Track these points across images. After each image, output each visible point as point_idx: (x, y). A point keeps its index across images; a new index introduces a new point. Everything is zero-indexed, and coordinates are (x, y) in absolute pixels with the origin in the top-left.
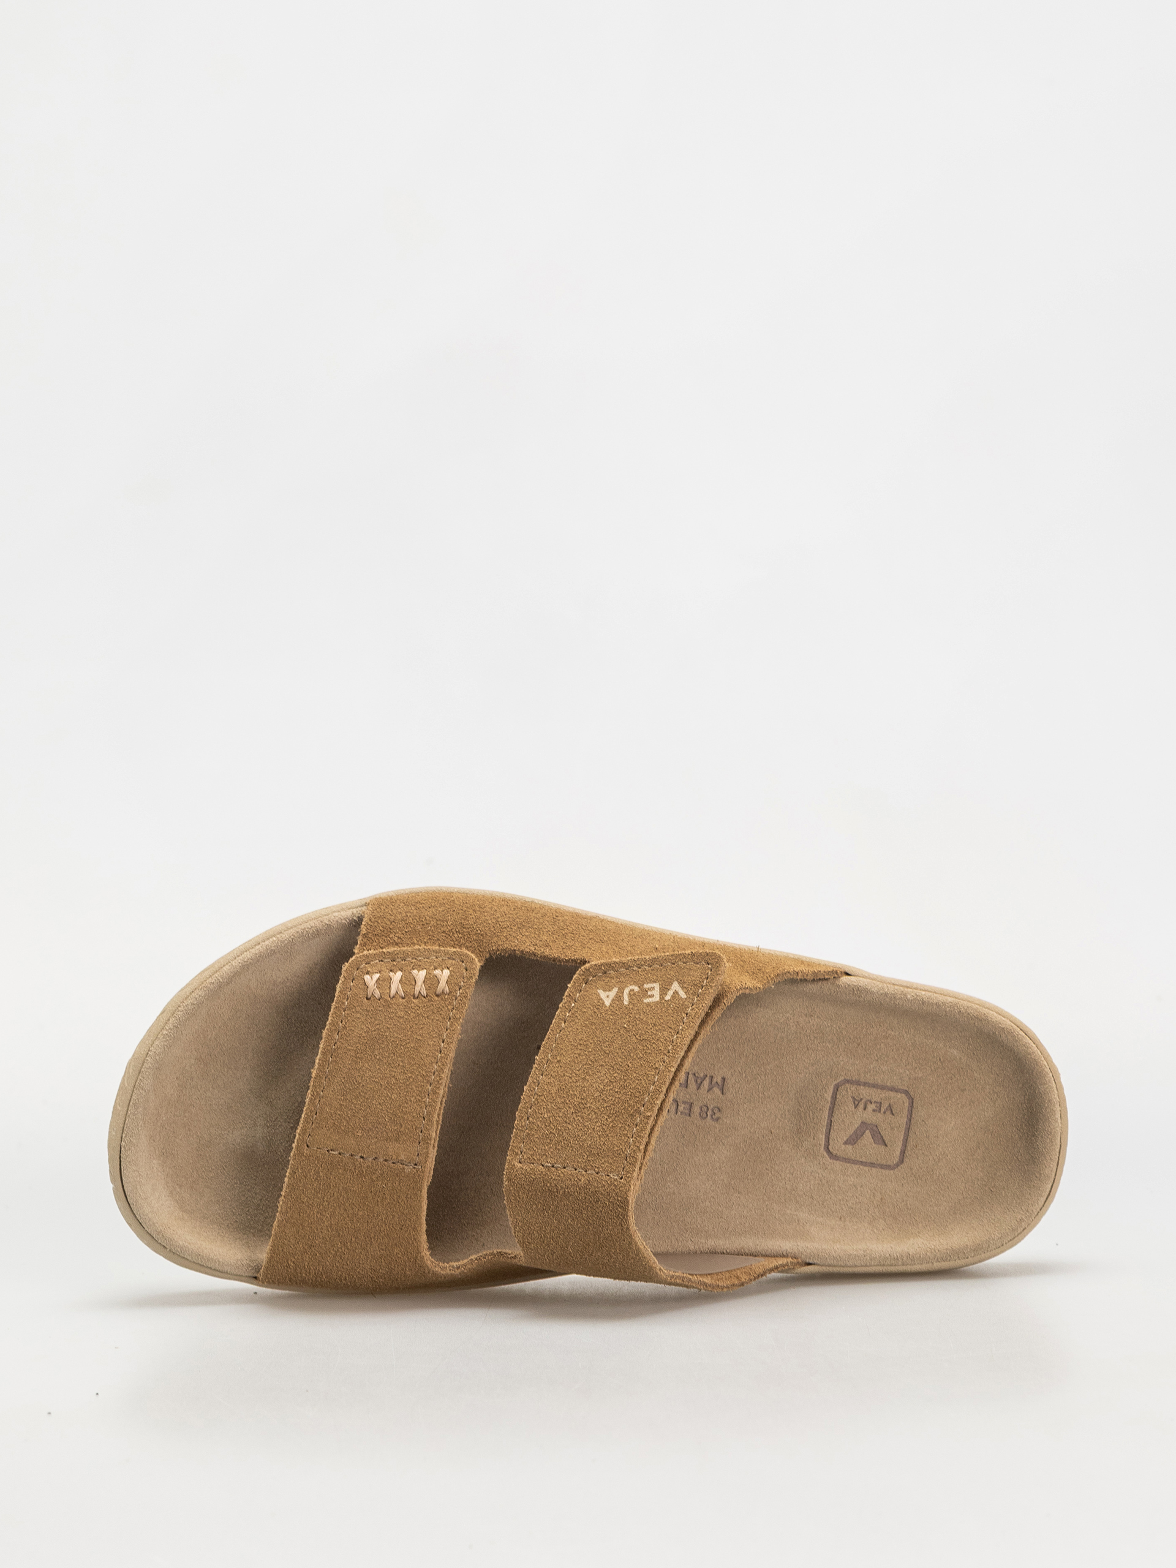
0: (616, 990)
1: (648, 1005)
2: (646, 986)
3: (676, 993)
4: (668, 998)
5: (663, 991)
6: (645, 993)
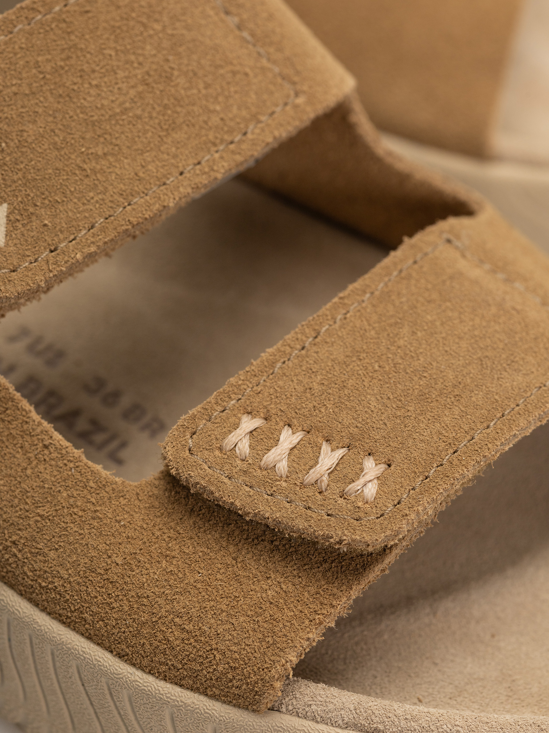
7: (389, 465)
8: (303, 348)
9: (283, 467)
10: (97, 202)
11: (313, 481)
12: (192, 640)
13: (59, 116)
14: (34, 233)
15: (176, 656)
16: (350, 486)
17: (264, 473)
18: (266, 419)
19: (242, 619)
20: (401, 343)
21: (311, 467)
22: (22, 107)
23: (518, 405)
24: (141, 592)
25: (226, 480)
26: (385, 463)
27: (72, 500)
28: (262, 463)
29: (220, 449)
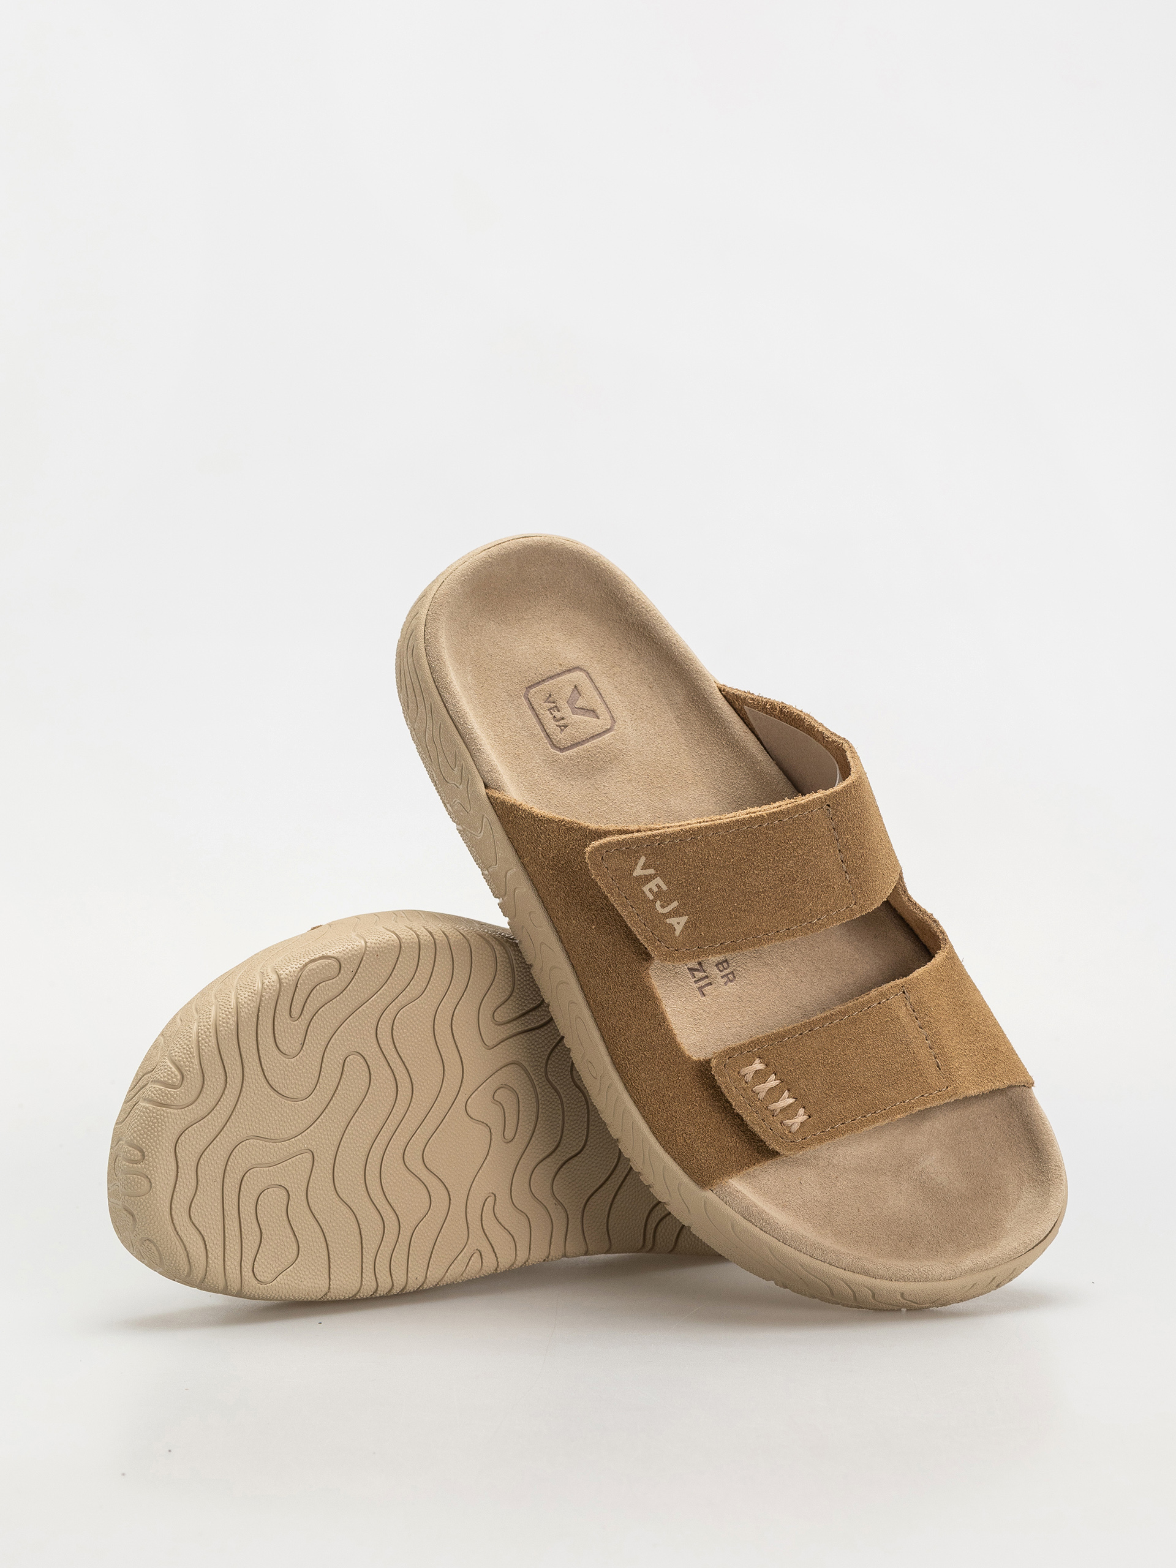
0: (668, 921)
1: (668, 883)
2: (651, 897)
3: (644, 867)
4: (652, 871)
5: (648, 879)
6: (659, 895)
7: (810, 1117)
8: (801, 1034)
9: (762, 1096)
10: (731, 932)
11: (772, 1109)
12: (687, 1147)
13: (732, 883)
14: (694, 936)
15: (677, 1149)
16: (787, 1121)
17: (753, 1094)
18: (766, 1065)
19: (712, 1150)
20: (848, 1052)
21: (775, 1102)
22: (716, 872)
23: (885, 1110)
24: (674, 1114)
25: (734, 1089)
26: (808, 1115)
27: (662, 1056)
28: (754, 1089)
29: (739, 1073)
